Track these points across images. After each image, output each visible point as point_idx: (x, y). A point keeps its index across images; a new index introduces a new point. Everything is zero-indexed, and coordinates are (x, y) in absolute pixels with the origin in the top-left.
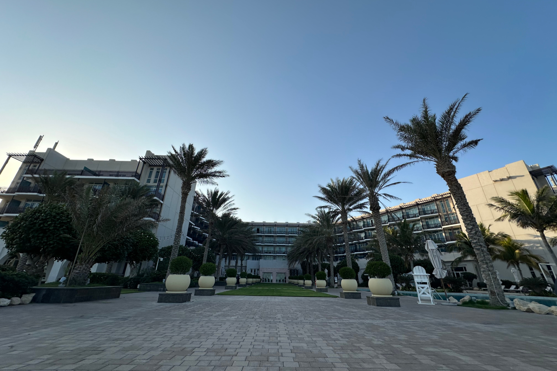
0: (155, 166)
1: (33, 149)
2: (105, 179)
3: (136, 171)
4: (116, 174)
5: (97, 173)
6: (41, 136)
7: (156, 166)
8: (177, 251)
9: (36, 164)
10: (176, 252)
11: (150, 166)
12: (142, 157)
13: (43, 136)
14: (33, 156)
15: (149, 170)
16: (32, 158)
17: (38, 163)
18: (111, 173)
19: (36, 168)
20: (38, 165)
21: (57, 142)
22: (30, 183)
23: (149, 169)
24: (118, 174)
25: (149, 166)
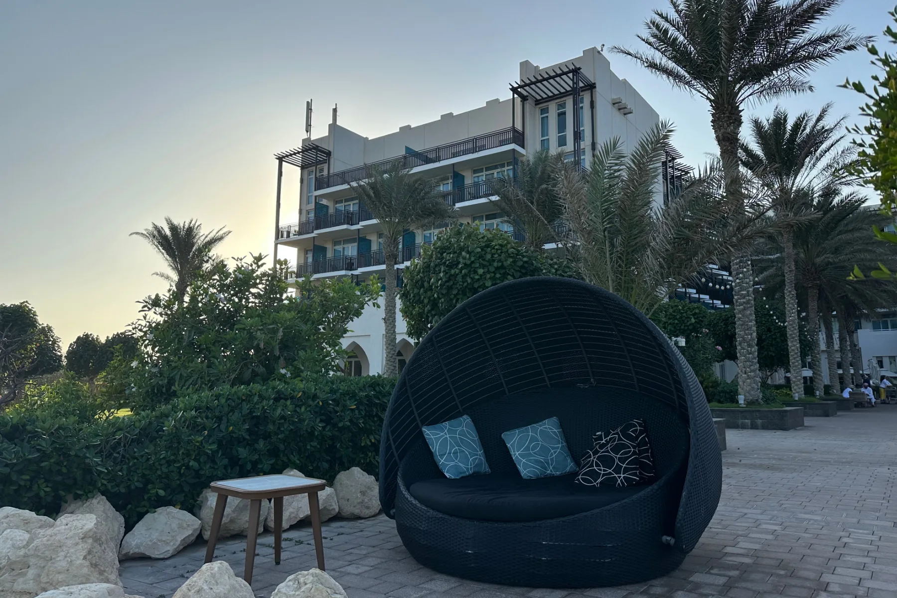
0: (550, 99)
1: (305, 136)
2: (453, 165)
3: (512, 125)
4: (470, 146)
5: (432, 156)
6: (308, 102)
7: (553, 98)
8: (751, 314)
9: (322, 165)
10: (751, 318)
11: (537, 102)
12: (516, 85)
13: (311, 100)
14: (314, 148)
15: (538, 117)
16: (312, 154)
17: (324, 162)
18: (455, 149)
19: (325, 173)
20: (326, 166)
21: (334, 107)
22: (327, 207)
23: (538, 111)
24: (475, 144)
25: (536, 105)
